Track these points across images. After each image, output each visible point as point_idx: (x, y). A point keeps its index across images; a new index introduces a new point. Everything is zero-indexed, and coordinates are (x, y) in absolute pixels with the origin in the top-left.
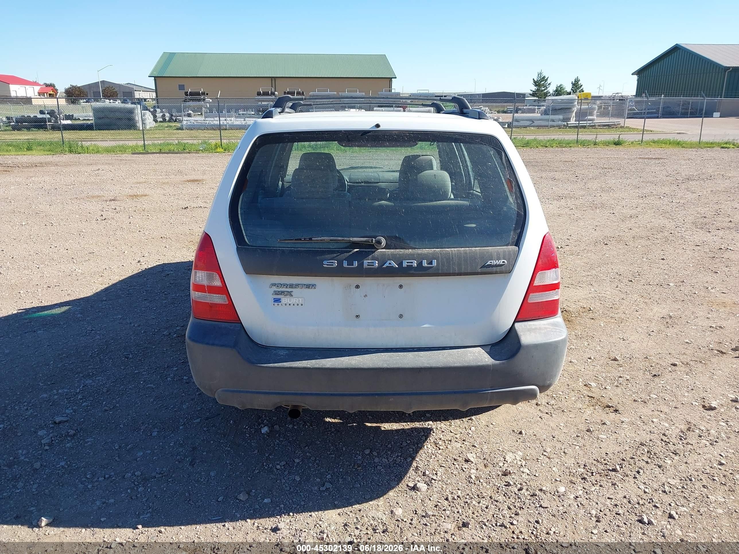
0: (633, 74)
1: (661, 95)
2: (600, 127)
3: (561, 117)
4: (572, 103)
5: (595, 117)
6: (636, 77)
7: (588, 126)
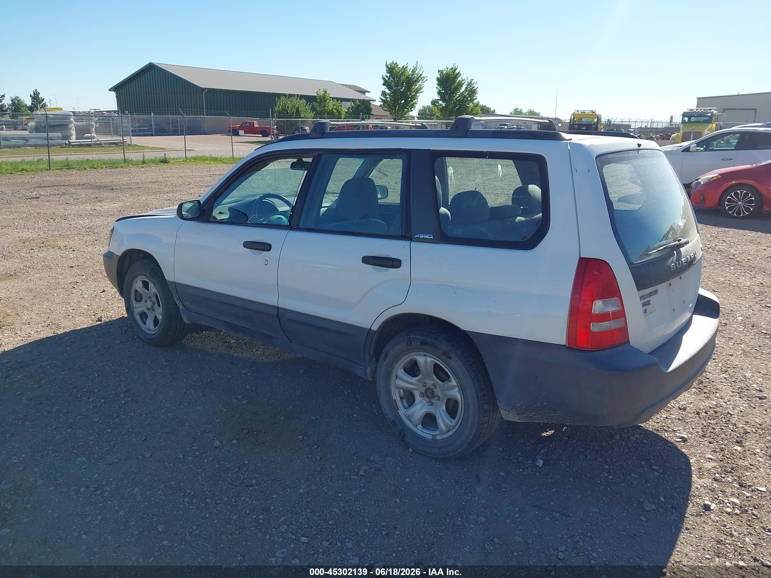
0: (110, 90)
1: (150, 113)
2: (106, 146)
3: (60, 134)
4: (67, 119)
5: (94, 135)
6: (113, 94)
7: (94, 144)
